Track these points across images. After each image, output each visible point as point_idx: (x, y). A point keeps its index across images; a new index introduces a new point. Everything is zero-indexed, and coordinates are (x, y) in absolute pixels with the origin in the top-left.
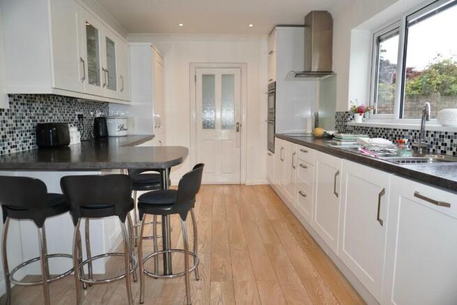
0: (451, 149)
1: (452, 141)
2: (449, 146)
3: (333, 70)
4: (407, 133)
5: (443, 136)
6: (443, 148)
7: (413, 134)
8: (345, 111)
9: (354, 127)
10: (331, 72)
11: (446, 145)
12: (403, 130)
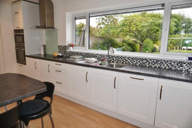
0: (116, 61)
1: (116, 58)
2: (115, 59)
3: (55, 27)
4: (98, 55)
5: (113, 57)
6: (113, 60)
7: (101, 56)
8: (64, 45)
9: (71, 52)
10: (54, 28)
11: (114, 59)
12: (97, 54)
